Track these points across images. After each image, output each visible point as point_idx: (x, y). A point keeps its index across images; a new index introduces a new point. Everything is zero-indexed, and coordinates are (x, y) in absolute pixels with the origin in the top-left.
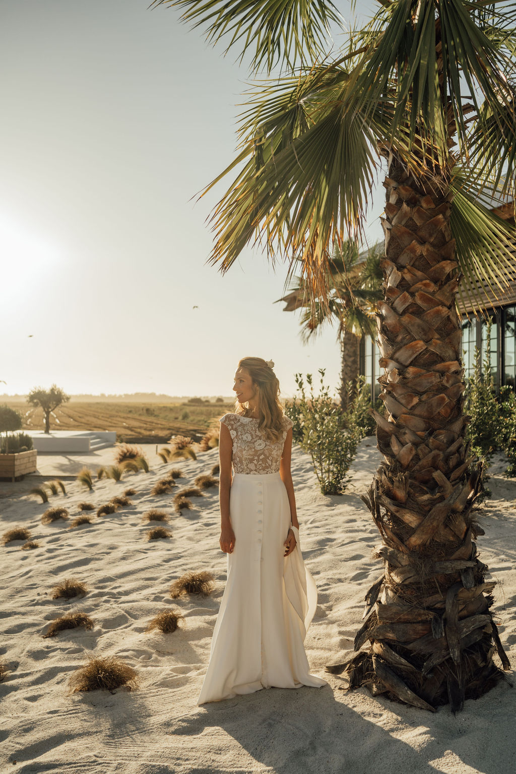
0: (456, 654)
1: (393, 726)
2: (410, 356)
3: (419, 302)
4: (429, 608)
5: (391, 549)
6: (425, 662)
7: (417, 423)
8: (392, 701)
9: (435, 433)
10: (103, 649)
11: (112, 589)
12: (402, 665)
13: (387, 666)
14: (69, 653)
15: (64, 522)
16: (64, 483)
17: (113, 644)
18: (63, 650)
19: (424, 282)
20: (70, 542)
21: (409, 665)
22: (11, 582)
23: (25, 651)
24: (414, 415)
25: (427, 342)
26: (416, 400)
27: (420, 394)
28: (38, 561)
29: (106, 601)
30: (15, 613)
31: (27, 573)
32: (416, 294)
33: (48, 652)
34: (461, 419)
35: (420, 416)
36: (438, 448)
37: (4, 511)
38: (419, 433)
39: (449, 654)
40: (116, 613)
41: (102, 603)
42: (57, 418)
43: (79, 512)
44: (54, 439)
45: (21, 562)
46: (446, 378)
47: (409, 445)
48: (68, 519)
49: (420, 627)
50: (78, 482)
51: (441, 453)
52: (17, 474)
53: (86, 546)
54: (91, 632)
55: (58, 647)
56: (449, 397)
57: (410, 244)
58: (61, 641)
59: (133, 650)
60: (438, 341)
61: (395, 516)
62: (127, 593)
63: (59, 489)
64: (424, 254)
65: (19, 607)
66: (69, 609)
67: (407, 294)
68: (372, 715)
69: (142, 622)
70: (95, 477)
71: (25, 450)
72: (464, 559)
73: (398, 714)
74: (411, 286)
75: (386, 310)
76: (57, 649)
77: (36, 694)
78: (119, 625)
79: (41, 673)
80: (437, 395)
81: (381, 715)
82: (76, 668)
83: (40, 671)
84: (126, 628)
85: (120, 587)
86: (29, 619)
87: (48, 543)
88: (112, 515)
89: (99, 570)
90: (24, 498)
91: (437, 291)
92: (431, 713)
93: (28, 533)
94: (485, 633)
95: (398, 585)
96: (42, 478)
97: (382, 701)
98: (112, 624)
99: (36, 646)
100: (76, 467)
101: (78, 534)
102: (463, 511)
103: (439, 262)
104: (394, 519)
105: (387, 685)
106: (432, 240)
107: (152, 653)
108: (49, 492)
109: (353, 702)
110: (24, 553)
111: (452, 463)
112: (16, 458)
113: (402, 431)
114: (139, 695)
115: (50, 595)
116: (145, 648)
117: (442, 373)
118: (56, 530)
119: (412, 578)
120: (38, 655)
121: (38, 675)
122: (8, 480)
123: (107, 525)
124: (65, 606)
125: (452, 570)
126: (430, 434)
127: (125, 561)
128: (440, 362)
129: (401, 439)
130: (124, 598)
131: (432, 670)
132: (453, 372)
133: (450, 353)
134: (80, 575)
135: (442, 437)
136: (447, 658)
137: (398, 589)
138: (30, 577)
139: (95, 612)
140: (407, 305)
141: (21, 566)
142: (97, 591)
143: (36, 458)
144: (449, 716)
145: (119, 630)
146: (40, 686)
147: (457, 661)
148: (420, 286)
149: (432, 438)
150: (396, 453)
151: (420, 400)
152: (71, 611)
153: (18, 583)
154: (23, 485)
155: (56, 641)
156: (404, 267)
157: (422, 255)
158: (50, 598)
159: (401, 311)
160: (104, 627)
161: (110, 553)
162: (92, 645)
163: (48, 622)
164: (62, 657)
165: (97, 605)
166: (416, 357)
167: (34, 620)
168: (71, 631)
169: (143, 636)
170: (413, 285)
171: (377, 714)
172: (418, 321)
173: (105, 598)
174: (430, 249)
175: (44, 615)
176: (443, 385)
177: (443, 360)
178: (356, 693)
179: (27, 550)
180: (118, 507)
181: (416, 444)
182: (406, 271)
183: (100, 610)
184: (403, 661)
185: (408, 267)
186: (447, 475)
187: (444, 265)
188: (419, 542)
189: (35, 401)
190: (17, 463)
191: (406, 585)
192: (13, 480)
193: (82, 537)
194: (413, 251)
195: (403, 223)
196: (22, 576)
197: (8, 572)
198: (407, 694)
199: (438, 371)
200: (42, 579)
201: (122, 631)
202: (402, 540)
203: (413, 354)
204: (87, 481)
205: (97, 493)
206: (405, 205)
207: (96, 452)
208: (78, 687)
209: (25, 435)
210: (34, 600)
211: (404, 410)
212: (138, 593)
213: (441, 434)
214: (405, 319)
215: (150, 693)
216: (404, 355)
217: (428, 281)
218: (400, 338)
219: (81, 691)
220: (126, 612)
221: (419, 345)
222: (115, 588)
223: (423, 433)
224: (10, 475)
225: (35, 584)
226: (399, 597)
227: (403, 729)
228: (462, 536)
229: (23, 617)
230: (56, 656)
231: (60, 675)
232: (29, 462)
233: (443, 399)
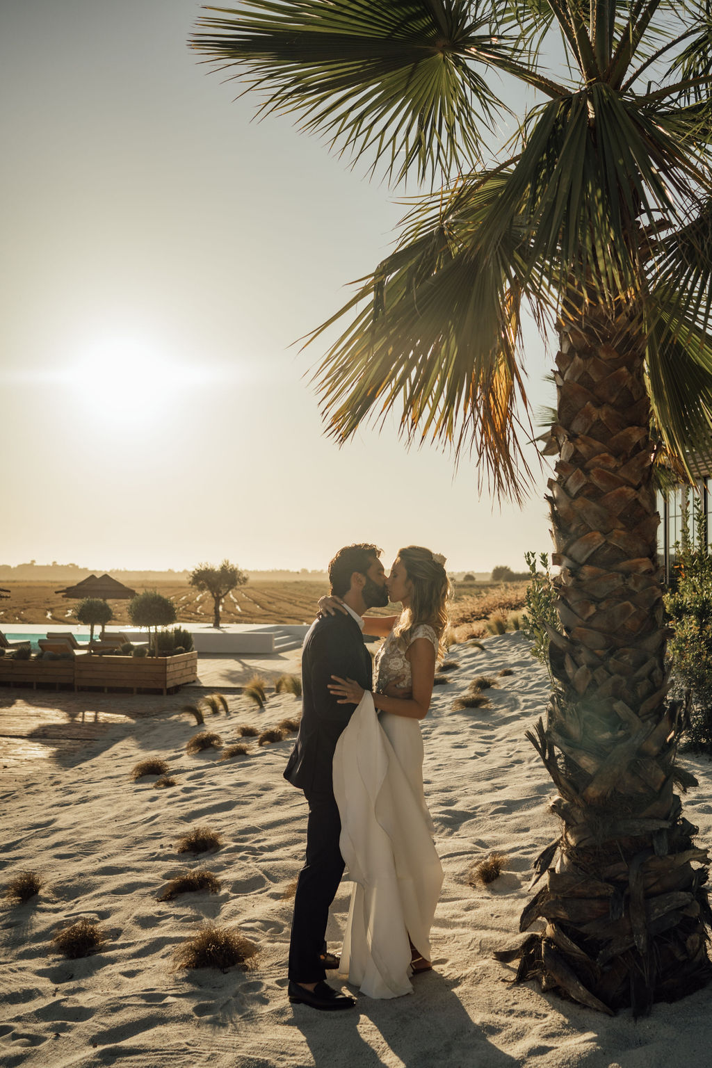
0: (641, 941)
1: (555, 1030)
2: (587, 551)
3: (596, 482)
4: (608, 880)
5: (565, 802)
6: (602, 949)
7: (595, 638)
8: (563, 999)
9: (618, 652)
10: (226, 919)
11: (254, 842)
12: (575, 952)
13: (557, 953)
14: (184, 921)
15: (214, 753)
16: (228, 697)
17: (239, 913)
18: (177, 917)
19: (603, 455)
20: (214, 779)
21: (582, 953)
22: (131, 829)
23: (132, 917)
24: (592, 628)
25: (605, 533)
26: (592, 610)
27: (597, 601)
28: (169, 804)
29: (243, 858)
30: (129, 869)
31: (153, 818)
32: (592, 471)
33: (160, 919)
34: (659, 633)
35: (599, 630)
36: (620, 673)
37: (146, 735)
38: (597, 652)
39: (633, 941)
40: (251, 874)
41: (237, 861)
42: (238, 603)
43: (238, 739)
44: (226, 635)
45: (148, 804)
46: (633, 580)
47: (584, 667)
48: (221, 748)
49: (596, 905)
50: (244, 698)
51: (623, 678)
52: (170, 684)
53: (232, 785)
54: (215, 896)
55: (172, 913)
56: (636, 606)
57: (584, 406)
58: (178, 906)
59: (261, 921)
60: (622, 532)
61: (570, 759)
62: (271, 848)
63: (221, 707)
64: (603, 419)
65: (134, 861)
66: (195, 866)
67: (581, 472)
68: (534, 1014)
69: (279, 888)
70: (270, 690)
71: (181, 652)
72: (657, 818)
73: (566, 1016)
74: (586, 461)
75: (557, 492)
76: (170, 916)
77: (135, 968)
78: (253, 890)
79: (146, 944)
80: (620, 602)
81: (545, 1016)
82: (190, 939)
83: (145, 941)
84: (261, 893)
85: (265, 840)
86: (144, 877)
87: (188, 779)
88: (277, 744)
89: (244, 817)
90: (175, 717)
91: (621, 467)
92: (608, 1017)
93: (166, 766)
94: (685, 917)
95: (572, 848)
96: (203, 690)
97: (552, 999)
98: (242, 887)
99: (146, 911)
100: (249, 672)
101: (228, 769)
102: (658, 756)
103: (623, 428)
104: (569, 763)
105: (556, 978)
106: (613, 400)
107: (284, 926)
108: (206, 710)
109: (515, 998)
110: (155, 793)
111: (642, 688)
112: (168, 662)
113: (577, 648)
114: (255, 976)
115: (176, 848)
116: (276, 919)
117: (627, 574)
118: (203, 763)
119: (587, 840)
120: (146, 922)
121: (142, 946)
122: (158, 692)
123: (268, 758)
124: (192, 863)
125: (641, 831)
126: (611, 653)
127: (279, 807)
128: (624, 560)
129: (576, 659)
130: (267, 855)
131: (612, 961)
132: (644, 573)
133: (640, 547)
134: (219, 824)
135: (626, 658)
136: (631, 945)
137: (572, 853)
138: (154, 824)
139: (227, 871)
140: (580, 486)
141: (148, 809)
142: (233, 844)
143: (196, 663)
144: (630, 1021)
145: (251, 896)
146: (142, 960)
147: (642, 950)
148: (598, 460)
149: (612, 658)
150: (570, 676)
151: (597, 608)
152: (198, 868)
153: (139, 831)
154: (178, 700)
155: (172, 905)
156: (576, 436)
157: (599, 420)
158: (175, 851)
159: (574, 493)
160: (233, 891)
161: (262, 795)
162: (214, 912)
163: (167, 882)
164: (175, 926)
165: (230, 863)
166: (593, 553)
167: (149, 878)
168: (192, 894)
169: (277, 905)
170: (590, 459)
171: (540, 1015)
172: (594, 506)
173: (242, 854)
174: (611, 411)
175: (163, 872)
176: (629, 590)
177: (629, 557)
178: (523, 987)
179: (161, 789)
180: (289, 733)
181: (592, 667)
182: (579, 441)
183: (233, 869)
184: (575, 947)
185: (581, 436)
186: (635, 707)
187: (630, 433)
188: (597, 793)
189: (201, 582)
190: (170, 669)
191: (581, 849)
192: (165, 692)
193: (232, 773)
194: (589, 415)
195: (576, 379)
196: (145, 822)
197: (130, 817)
198: (579, 991)
199: (622, 572)
200: (170, 827)
201: (255, 896)
202: (577, 790)
203: (590, 549)
204: (259, 697)
205: (268, 712)
206: (577, 357)
207: (282, 655)
208: (183, 962)
209: (182, 630)
210: (154, 853)
211: (579, 621)
212: (285, 848)
213: (625, 653)
214: (578, 504)
215: (271, 973)
216: (578, 550)
217: (606, 455)
218: (573, 528)
219: (187, 967)
220: (265, 872)
221: (596, 538)
222: (259, 841)
223: (602, 651)
224: (160, 686)
225: (159, 834)
226: (574, 864)
227: (568, 1034)
228: (658, 787)
229: (138, 874)
230: (167, 924)
231: (168, 948)
232: (186, 668)
233: (628, 608)
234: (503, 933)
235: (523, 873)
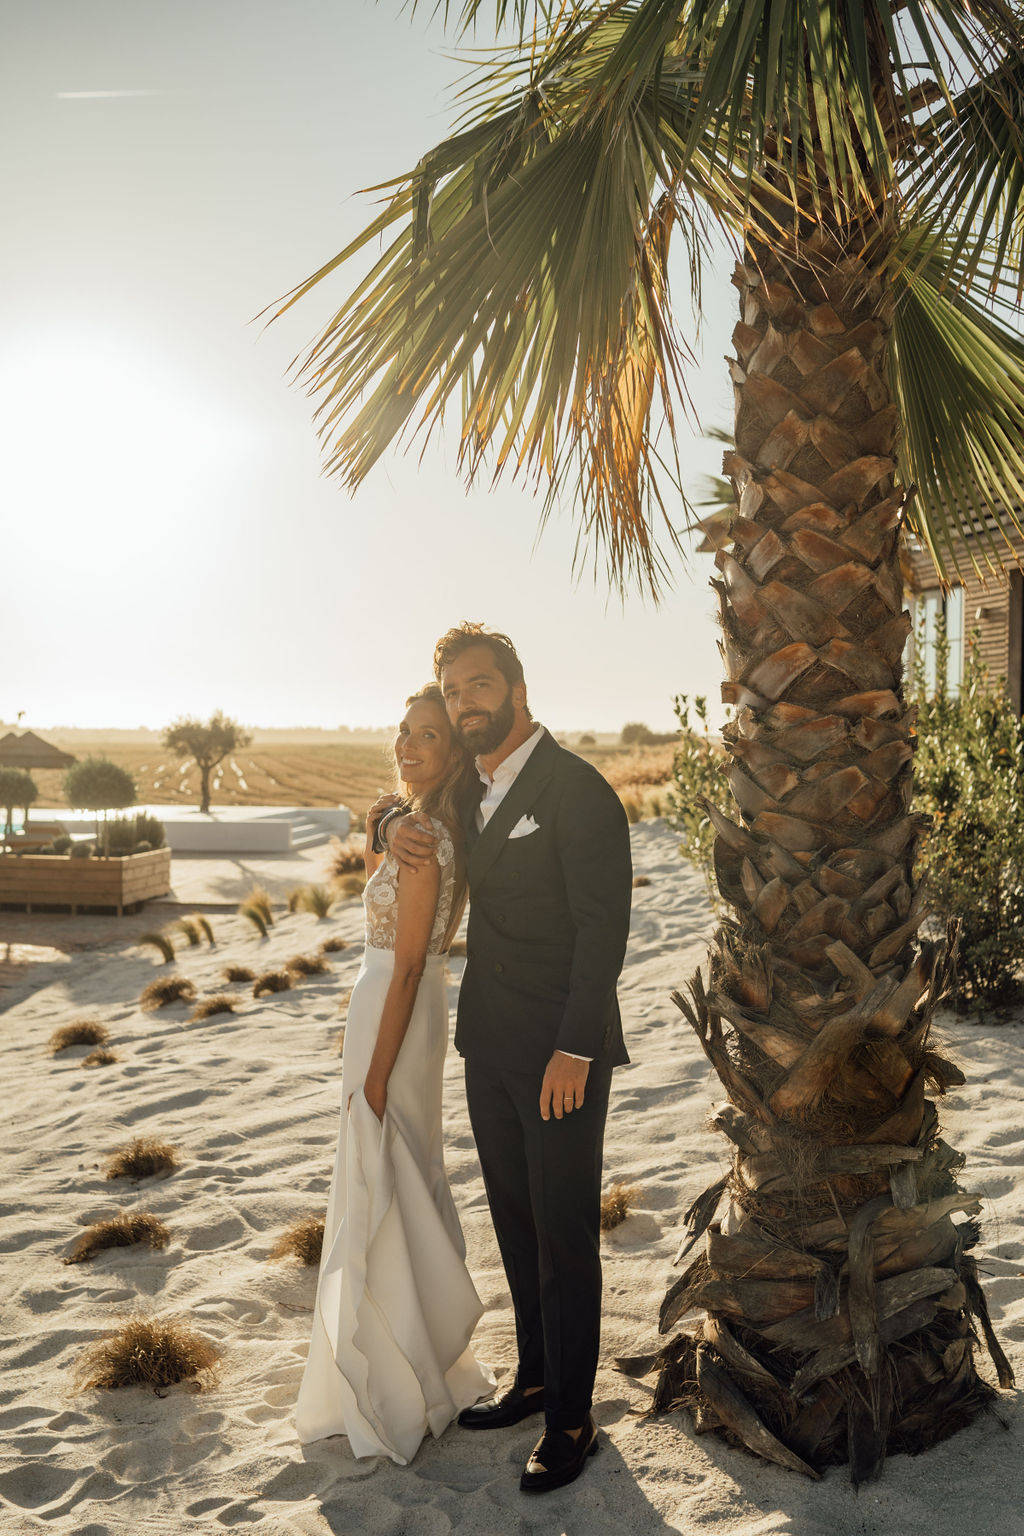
0: (867, 1354)
1: (719, 1506)
2: (782, 679)
3: (802, 554)
4: (812, 1250)
5: (740, 1114)
6: (799, 1369)
7: (796, 832)
8: (732, 1447)
9: (835, 856)
10: (173, 1296)
11: (231, 1160)
12: (754, 1371)
13: (725, 1377)
14: (105, 1300)
15: (184, 1008)
16: (213, 919)
17: (196, 1285)
18: (92, 1292)
19: (814, 506)
20: (176, 1054)
21: (765, 1372)
22: (35, 1137)
23: (19, 1292)
24: (790, 814)
25: (816, 646)
26: (792, 781)
27: (801, 766)
28: (101, 1094)
29: (211, 1188)
30: (24, 1208)
31: (72, 1119)
32: (795, 535)
33: (64, 1297)
34: (905, 822)
35: (801, 816)
36: (839, 892)
37: (85, 979)
38: (799, 855)
39: (853, 1354)
40: (221, 1215)
41: (201, 1192)
42: (243, 777)
43: (223, 987)
44: (217, 825)
45: (68, 1095)
46: (864, 730)
47: (776, 881)
48: (193, 1002)
49: (792, 1291)
50: (242, 919)
51: (844, 902)
52: (128, 899)
53: (205, 1064)
54: (159, 1255)
55: (85, 1286)
56: (868, 775)
57: (783, 420)
58: (96, 1273)
59: (230, 1301)
60: (846, 645)
61: (748, 1040)
62: (257, 1171)
63: (203, 935)
64: (815, 443)
65: (34, 1194)
66: (130, 1202)
67: (775, 536)
68: (683, 1476)
69: (265, 1240)
70: (280, 908)
71: (145, 849)
72: (897, 1143)
73: (737, 1480)
74: (784, 518)
75: (732, 573)
76: (81, 1291)
77: (12, 1387)
78: (224, 1242)
79: (35, 1343)
80: (840, 768)
81: (701, 1479)
82: (104, 1335)
83: (34, 1337)
84: (234, 1248)
85: (248, 1156)
86: (45, 1222)
87: (137, 1053)
88: (281, 994)
89: (218, 1117)
90: (132, 950)
91: (846, 528)
92: (808, 1482)
93: (106, 1031)
94: (942, 1310)
95: (751, 1193)
96: (179, 908)
97: (712, 1448)
98: (205, 1239)
99: (42, 1282)
100: (251, 879)
101: (201, 1035)
102: (900, 1035)
103: (851, 459)
104: (748, 1047)
105: (720, 1413)
106: (834, 409)
107: (268, 1309)
108: (178, 940)
109: (651, 1444)
110: (80, 1076)
111: (876, 920)
112: (124, 866)
113: (763, 848)
114: (212, 1402)
115: (103, 1169)
116: (256, 1297)
117: (853, 719)
118: (163, 1026)
119: (778, 1181)
120: (42, 1302)
121: (27, 1347)
122: (108, 911)
123: (265, 1018)
124: (125, 1196)
125: (870, 1164)
126: (824, 858)
127: (276, 1099)
128: (849, 693)
129: (761, 868)
130: (250, 1182)
131: (816, 1387)
132: (883, 717)
133: (876, 670)
134: (176, 1129)
135: (849, 865)
136: (850, 1361)
137: (754, 1202)
138: (73, 1130)
139: (184, 1209)
140: (774, 562)
141: (67, 1103)
142: (197, 1164)
143: (169, 866)
144: (846, 1490)
145: (219, 1254)
146: (26, 1371)
147: (869, 1370)
148: (806, 516)
149: (825, 867)
150: (751, 898)
151: (800, 779)
152: (134, 1206)
153: (48, 1143)
154: (138, 924)
155: (87, 1272)
156: (767, 473)
157: (809, 444)
158: (101, 1176)
159: (763, 575)
160: (190, 1245)
161: (249, 1080)
162: (154, 1285)
163: (83, 1230)
164: (88, 1309)
165: (187, 1197)
166: (795, 680)
167: (55, 1224)
168: (122, 1250)
169: (260, 1270)
170: (790, 514)
171: (692, 1477)
172: (798, 597)
173: (210, 1181)
174: (830, 428)
175: (78, 1213)
176: (856, 746)
177: (856, 688)
178: (661, 1424)
179: (93, 1068)
180: (302, 977)
181: (790, 881)
182: (772, 481)
183: (192, 1207)
184: (754, 1363)
185: (777, 472)
186: (863, 952)
187: (863, 467)
188: (796, 1101)
189: (181, 744)
190: (127, 876)
191: (767, 1196)
192: (120, 910)
193: (207, 1041)
194: (790, 435)
195: (769, 370)
196: (59, 1126)
197: (36, 1116)
198: (760, 1437)
199: (845, 714)
200: (97, 1133)
201: (224, 1254)
202: (760, 1093)
203: (789, 673)
204: (261, 919)
205: (274, 942)
206: (772, 330)
207: (303, 853)
208: (91, 1378)
209: (148, 817)
210: (66, 1181)
211: (768, 801)
212: (280, 1170)
213: (848, 858)
214: (770, 593)
215: (238, 1397)
216: (770, 676)
217: (821, 506)
218: (760, 636)
219: (98, 1386)
220: (245, 1214)
221: (800, 654)
222: (239, 1158)
223: (808, 854)
224: (111, 902)
225: (79, 1146)
226: (754, 1220)
227: (740, 1515)
228: (900, 1089)
229: (38, 1216)
230: (75, 1305)
231: (72, 1349)
232: (154, 874)
233: (854, 778)
234: (631, 1322)
235: (666, 1212)
